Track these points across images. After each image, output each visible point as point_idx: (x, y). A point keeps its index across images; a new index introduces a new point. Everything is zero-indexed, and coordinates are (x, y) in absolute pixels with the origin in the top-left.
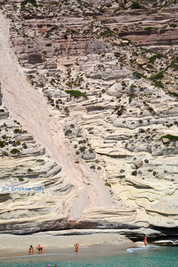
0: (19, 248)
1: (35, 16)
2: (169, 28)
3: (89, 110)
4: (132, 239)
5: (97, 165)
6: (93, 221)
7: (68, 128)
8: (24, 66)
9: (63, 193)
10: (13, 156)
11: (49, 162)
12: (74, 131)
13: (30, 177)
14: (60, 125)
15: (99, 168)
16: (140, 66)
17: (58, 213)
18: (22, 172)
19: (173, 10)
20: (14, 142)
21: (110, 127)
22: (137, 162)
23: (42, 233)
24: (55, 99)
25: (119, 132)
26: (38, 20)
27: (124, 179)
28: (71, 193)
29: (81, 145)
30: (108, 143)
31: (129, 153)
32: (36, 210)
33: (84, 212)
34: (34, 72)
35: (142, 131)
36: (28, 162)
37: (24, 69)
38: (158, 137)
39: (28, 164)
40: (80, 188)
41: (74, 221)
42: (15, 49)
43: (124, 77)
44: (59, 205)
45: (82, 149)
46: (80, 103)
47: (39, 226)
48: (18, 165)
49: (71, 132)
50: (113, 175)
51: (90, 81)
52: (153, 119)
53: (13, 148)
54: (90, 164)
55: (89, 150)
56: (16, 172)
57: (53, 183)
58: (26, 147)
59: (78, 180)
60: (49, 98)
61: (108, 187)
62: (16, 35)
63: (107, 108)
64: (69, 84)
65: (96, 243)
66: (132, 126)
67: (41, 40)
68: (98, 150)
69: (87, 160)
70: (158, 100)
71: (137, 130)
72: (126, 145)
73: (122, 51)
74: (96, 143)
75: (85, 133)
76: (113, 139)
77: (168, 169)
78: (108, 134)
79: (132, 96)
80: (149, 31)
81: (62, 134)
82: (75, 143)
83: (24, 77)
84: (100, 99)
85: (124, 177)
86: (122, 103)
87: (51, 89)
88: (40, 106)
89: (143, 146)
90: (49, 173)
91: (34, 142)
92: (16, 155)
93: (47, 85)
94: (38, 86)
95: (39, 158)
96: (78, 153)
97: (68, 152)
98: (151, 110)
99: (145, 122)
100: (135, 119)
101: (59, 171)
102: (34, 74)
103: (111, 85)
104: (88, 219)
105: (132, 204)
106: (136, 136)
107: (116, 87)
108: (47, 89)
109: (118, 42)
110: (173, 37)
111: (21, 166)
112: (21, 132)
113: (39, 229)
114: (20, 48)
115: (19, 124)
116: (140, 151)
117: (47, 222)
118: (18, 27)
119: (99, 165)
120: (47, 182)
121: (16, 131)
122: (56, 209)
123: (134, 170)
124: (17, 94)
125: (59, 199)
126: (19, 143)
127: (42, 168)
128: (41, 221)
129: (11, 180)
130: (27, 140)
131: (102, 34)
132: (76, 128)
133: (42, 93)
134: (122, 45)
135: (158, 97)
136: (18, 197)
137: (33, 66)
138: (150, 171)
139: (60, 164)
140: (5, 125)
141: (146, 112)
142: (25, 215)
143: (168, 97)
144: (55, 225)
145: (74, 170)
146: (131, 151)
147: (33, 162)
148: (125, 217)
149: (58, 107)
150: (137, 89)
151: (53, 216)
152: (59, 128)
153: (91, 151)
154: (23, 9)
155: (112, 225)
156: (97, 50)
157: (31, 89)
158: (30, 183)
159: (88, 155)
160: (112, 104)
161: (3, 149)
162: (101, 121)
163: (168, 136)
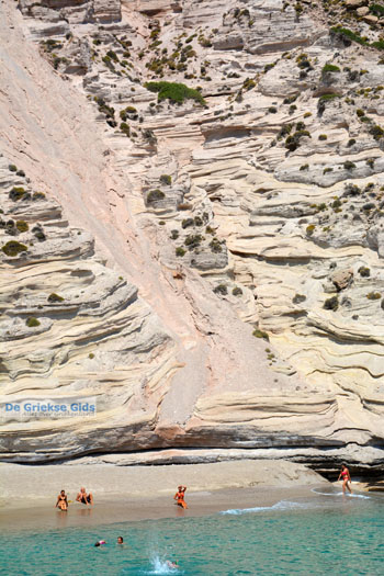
0: (32, 496)
3: (210, 135)
4: (323, 474)
5: (231, 285)
6: (222, 427)
7: (155, 186)
8: (30, 13)
9: (142, 357)
10: (9, 262)
11: (105, 276)
12: (171, 192)
13: (54, 315)
14: (131, 177)
15: (237, 292)
16: (351, 9)
17: (132, 409)
18: (34, 302)
20: (11, 223)
21: (267, 181)
22: (339, 273)
23: (90, 459)
24: (118, 108)
25: (290, 195)
27: (304, 320)
28: (165, 355)
29: (190, 231)
30: (260, 224)
31: (317, 251)
33: (199, 404)
34: (58, 31)
35: (354, 192)
36: (50, 278)
37: (32, 23)
39: (48, 283)
40: (188, 345)
41: (173, 429)
43: (304, 43)
44: (133, 387)
45: (193, 242)
46: (185, 118)
47: (81, 442)
48: (23, 283)
49: (162, 195)
50: (275, 308)
51: (212, 55)
53: (9, 238)
54: (214, 281)
55: (211, 245)
56: (17, 302)
57: (117, 331)
58: (42, 237)
59: (181, 323)
60: (102, 103)
61: (262, 340)
63: (257, 131)
64: (155, 66)
65: (230, 484)
66: (327, 179)
68: (234, 244)
69: (206, 270)
71: (339, 189)
72: (310, 230)
74: (229, 225)
76: (275, 214)
78: (261, 201)
79: (325, 95)
81: (138, 201)
82: (176, 225)
83: (32, 45)
84: (238, 107)
85: (303, 313)
86: (298, 116)
87: (106, 79)
88: (78, 125)
89: (354, 231)
90: (105, 304)
91: (65, 224)
92: (18, 257)
93: (96, 68)
94: (70, 70)
95: (78, 264)
96: (180, 253)
97: (155, 249)
98: (377, 132)
99: (361, 166)
100: (335, 160)
101: (133, 299)
102: (59, 38)
103: (268, 68)
104: (210, 425)
105: (326, 385)
106: (337, 205)
107: (282, 72)
108: (96, 78)
111: (32, 287)
112: (28, 197)
113: (81, 449)
115: (21, 174)
116: (346, 244)
117: (101, 432)
119: (237, 283)
120: (101, 327)
121: (16, 195)
122: (125, 397)
123: (330, 296)
124: (14, 94)
125: (133, 373)
126: (23, 227)
128: (86, 429)
129: (5, 323)
130: (45, 217)
132: (175, 186)
133: (82, 91)
136: (26, 367)
137: (55, 14)
138: (373, 297)
139: (134, 283)
141: (365, 139)
144: (123, 440)
145: (171, 297)
146: (324, 244)
147: (62, 275)
148: (307, 417)
149: (125, 128)
150: (342, 76)
151: (118, 416)
152: (131, 186)
153: (216, 247)
155: (272, 439)
157: (53, 79)
158: (54, 331)
159: (207, 256)
160: (271, 119)
162: (243, 166)
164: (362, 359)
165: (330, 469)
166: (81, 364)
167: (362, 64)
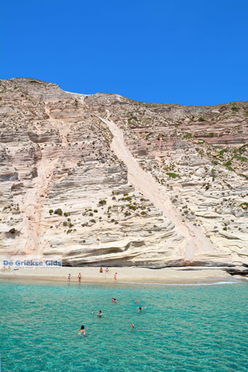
1: (137, 127)
2: (224, 133)
3: (183, 186)
4: (230, 274)
7: (174, 198)
8: (136, 157)
9: (178, 242)
10: (143, 217)
11: (167, 221)
12: (178, 199)
13: (155, 230)
14: (167, 196)
15: (199, 225)
16: (215, 157)
17: (178, 256)
18: (150, 227)
19: (226, 123)
20: (142, 207)
21: (202, 197)
22: (226, 221)
23: (168, 268)
24: (160, 179)
25: (208, 201)
26: (140, 129)
27: (218, 233)
28: (184, 242)
29: (185, 210)
30: (201, 208)
31: (218, 215)
32: (162, 253)
33: (196, 254)
34: (143, 161)
35: (226, 200)
36: (153, 221)
37: (137, 159)
38: (237, 204)
40: (189, 239)
41: (189, 261)
42: (129, 147)
43: (204, 164)
44: (177, 250)
45: (186, 212)
46: (176, 182)
47: (166, 264)
48: (147, 222)
49: (176, 200)
50: (209, 230)
51: (179, 166)
52: (231, 192)
53: (142, 211)
54: (193, 223)
55: (191, 213)
56: (146, 227)
57: (171, 235)
58: (150, 211)
59: (186, 233)
60: (156, 177)
61: (209, 238)
62: (128, 138)
63: (196, 185)
64: (165, 169)
66: (218, 197)
67: (144, 143)
68: (196, 213)
69: (191, 220)
70: (232, 179)
71: (221, 199)
72: (216, 210)
73: (200, 148)
74: (193, 208)
75: (184, 201)
76: (205, 206)
79: (214, 176)
80: (212, 135)
81: (170, 202)
82: (180, 208)
83: (137, 165)
84: (190, 179)
85: (217, 231)
86: (207, 181)
87: (156, 172)
88: (151, 183)
89: (228, 210)
90: (168, 228)
91: (155, 207)
92: (145, 215)
93: (153, 170)
94: (147, 170)
95: (159, 218)
96: (183, 215)
97: (176, 214)
98: (229, 186)
100: (219, 192)
101: (174, 227)
102: (144, 163)
103: (196, 170)
104: (199, 260)
105: (228, 250)
106: (222, 203)
107: (201, 171)
108: (154, 172)
109: (197, 141)
110: (228, 139)
111: (149, 223)
112: (145, 200)
114: (132, 147)
115: (143, 195)
116: (226, 213)
117: (171, 261)
118: (128, 134)
119: (198, 223)
120: (167, 234)
121: (142, 200)
122: (175, 252)
123: (224, 227)
124: (135, 175)
125: (178, 246)
126: (145, 208)
127: (163, 225)
128: (167, 260)
129: (143, 232)
130: (150, 205)
131: (184, 137)
133: (151, 175)
134: (199, 143)
135: (233, 177)
136: (150, 244)
137: (142, 157)
138: (236, 227)
139: (173, 222)
140: (134, 196)
141: (226, 187)
142: (155, 256)
143: (239, 177)
144: (176, 264)
145: (182, 226)
146: (220, 214)
147: (156, 220)
148: (225, 259)
149: (162, 184)
150: (217, 172)
151: (174, 257)
152: (167, 198)
154: (129, 123)
155: (216, 264)
156: (183, 147)
157: (144, 172)
158: (156, 234)
159: (190, 216)
160: (199, 182)
161: (136, 211)
162: (194, 193)
163: (245, 204)
164: (236, 244)
165: (233, 272)
166: (163, 244)
167: (221, 169)
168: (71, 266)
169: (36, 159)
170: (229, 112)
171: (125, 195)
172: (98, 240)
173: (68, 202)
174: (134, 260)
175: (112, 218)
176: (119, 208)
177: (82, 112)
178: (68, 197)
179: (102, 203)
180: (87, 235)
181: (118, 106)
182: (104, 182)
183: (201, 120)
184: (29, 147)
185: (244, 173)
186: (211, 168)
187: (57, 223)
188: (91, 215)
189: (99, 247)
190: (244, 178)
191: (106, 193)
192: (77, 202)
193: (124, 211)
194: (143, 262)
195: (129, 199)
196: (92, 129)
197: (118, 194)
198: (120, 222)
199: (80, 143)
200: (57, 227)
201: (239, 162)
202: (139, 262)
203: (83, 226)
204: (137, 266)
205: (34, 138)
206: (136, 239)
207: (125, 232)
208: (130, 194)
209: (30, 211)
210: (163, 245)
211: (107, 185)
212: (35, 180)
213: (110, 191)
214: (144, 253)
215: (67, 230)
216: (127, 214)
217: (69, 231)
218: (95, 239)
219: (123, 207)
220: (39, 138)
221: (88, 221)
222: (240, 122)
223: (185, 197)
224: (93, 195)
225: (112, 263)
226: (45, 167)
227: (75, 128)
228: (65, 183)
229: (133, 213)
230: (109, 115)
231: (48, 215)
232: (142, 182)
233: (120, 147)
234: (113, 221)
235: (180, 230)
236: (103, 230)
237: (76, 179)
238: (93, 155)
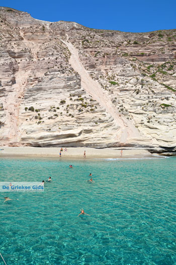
1: (89, 47)
2: (152, 53)
3: (121, 91)
4: (151, 152)
7: (114, 99)
9: (116, 130)
10: (91, 112)
11: (108, 116)
12: (117, 100)
13: (100, 122)
14: (109, 98)
15: (131, 119)
16: (144, 70)
17: (115, 140)
18: (96, 120)
19: (154, 46)
21: (133, 99)
22: (149, 116)
23: (108, 148)
24: (104, 86)
25: (138, 102)
26: (91, 49)
28: (120, 130)
29: (121, 108)
30: (133, 107)
31: (144, 112)
32: (105, 138)
33: (128, 139)
34: (93, 72)
35: (150, 102)
36: (98, 115)
37: (88, 71)
40: (123, 128)
41: (123, 143)
42: (82, 62)
43: (136, 76)
44: (115, 136)
45: (122, 110)
46: (115, 88)
48: (94, 116)
49: (115, 101)
50: (138, 122)
51: (118, 77)
52: (154, 96)
53: (91, 108)
54: (127, 117)
55: (125, 110)
56: (93, 120)
57: (111, 125)
58: (96, 108)
59: (122, 124)
60: (102, 85)
61: (137, 128)
62: (82, 56)
63: (130, 90)
64: (108, 79)
66: (145, 99)
67: (93, 58)
68: (129, 110)
69: (125, 115)
70: (156, 87)
71: (147, 101)
72: (143, 108)
73: (134, 63)
74: (127, 107)
75: (121, 102)
76: (136, 105)
77: (165, 120)
79: (142, 84)
80: (143, 55)
81: (111, 102)
82: (118, 106)
83: (88, 75)
84: (126, 86)
85: (143, 123)
86: (137, 88)
87: (101, 80)
89: (151, 109)
90: (109, 120)
91: (100, 106)
92: (93, 111)
93: (100, 79)
94: (95, 79)
95: (103, 113)
96: (120, 112)
97: (115, 111)
98: (153, 91)
101: (113, 120)
102: (93, 74)
103: (130, 79)
104: (130, 143)
105: (150, 136)
106: (147, 104)
107: (133, 80)
109: (131, 59)
110: (154, 58)
111: (96, 117)
112: (93, 101)
113: (106, 146)
114: (85, 62)
115: (91, 97)
116: (150, 111)
117: (110, 143)
118: (82, 52)
119: (130, 117)
120: (108, 125)
121: (91, 100)
123: (148, 120)
124: (87, 83)
125: (115, 133)
126: (93, 106)
127: (106, 118)
128: (107, 143)
129: (92, 123)
130: (96, 104)
131: (123, 55)
133: (98, 82)
134: (133, 60)
135: (156, 85)
136: (96, 131)
137: (92, 70)
138: (156, 121)
139: (113, 117)
140: (85, 97)
141: (151, 92)
142: (100, 140)
143: (160, 86)
144: (114, 145)
145: (119, 120)
146: (146, 111)
147: (101, 115)
148: (147, 142)
149: (106, 89)
150: (145, 81)
151: (113, 141)
154: (83, 44)
155: (141, 146)
156: (121, 63)
157: (93, 80)
158: (100, 125)
159: (125, 112)
160: (132, 88)
161: (86, 109)
162: (128, 96)
163: (163, 104)
164: (155, 132)
165: (153, 151)
166: (105, 131)
167: (148, 80)
168: (41, 147)
169: (15, 71)
170: (156, 38)
171: (79, 97)
172: (60, 128)
173: (38, 102)
174: (85, 143)
175: (70, 113)
176: (75, 106)
177: (48, 36)
178: (38, 98)
179: (63, 102)
180: (52, 125)
181: (74, 31)
182: (64, 87)
183: (135, 43)
184: (9, 62)
185: (164, 83)
186: (141, 78)
187: (31, 117)
188: (55, 111)
189: (60, 134)
190: (163, 86)
191: (65, 96)
192: (44, 102)
193: (78, 108)
194: (91, 144)
195: (82, 100)
196: (56, 48)
197: (74, 96)
198: (75, 116)
199: (46, 59)
200: (31, 119)
201: (161, 75)
202: (88, 144)
203: (49, 118)
204: (87, 146)
205: (12, 54)
206: (86, 128)
207: (79, 123)
208: (83, 96)
209: (12, 109)
210: (105, 133)
211: (66, 90)
212: (14, 86)
213: (68, 94)
214: (92, 138)
215: (38, 122)
216: (80, 110)
217: (39, 123)
218: (57, 128)
219: (77, 106)
220: (16, 55)
221: (52, 115)
222: (164, 46)
223: (122, 99)
224: (56, 97)
225: (69, 145)
226: (21, 76)
227: (43, 47)
228: (36, 88)
229: (84, 109)
230: (68, 38)
231: (24, 111)
232: (91, 87)
233: (76, 62)
234: (70, 115)
235: (117, 122)
236: (63, 122)
237: (43, 85)
238: (56, 68)
